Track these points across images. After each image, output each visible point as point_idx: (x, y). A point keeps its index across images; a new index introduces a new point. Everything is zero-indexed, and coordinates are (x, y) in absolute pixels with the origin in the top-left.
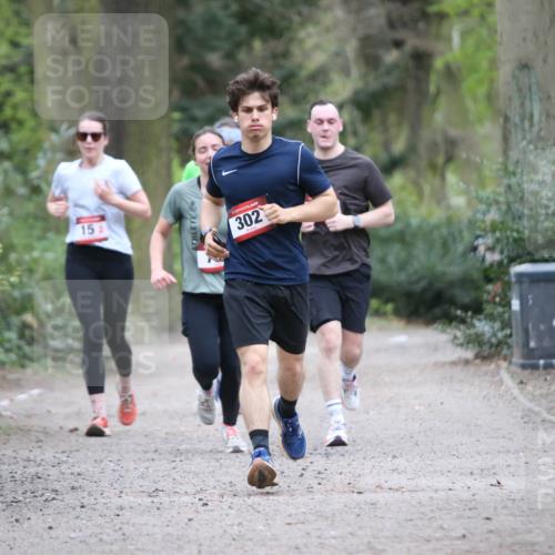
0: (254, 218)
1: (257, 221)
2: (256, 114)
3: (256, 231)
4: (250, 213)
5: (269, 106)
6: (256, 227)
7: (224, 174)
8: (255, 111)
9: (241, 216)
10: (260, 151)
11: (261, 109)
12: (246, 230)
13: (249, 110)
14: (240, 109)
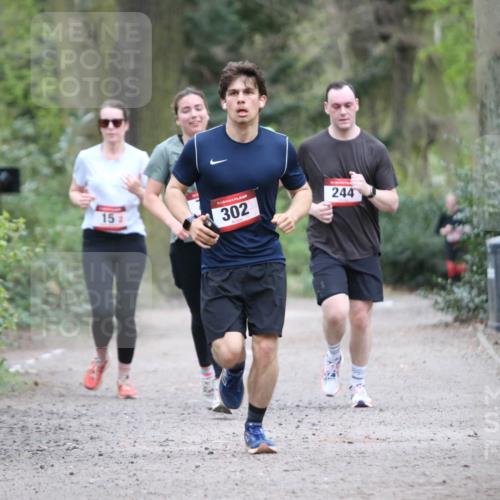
0: (241, 210)
1: (244, 214)
2: (241, 97)
3: (242, 223)
4: (238, 205)
5: (257, 92)
6: (243, 219)
7: (212, 163)
8: (241, 94)
9: (229, 207)
10: (247, 141)
11: (247, 91)
12: (232, 222)
13: (235, 92)
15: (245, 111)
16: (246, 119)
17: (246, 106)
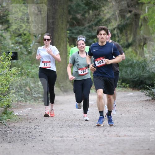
0: (101, 62)
1: (102, 63)
2: (103, 36)
3: (102, 65)
4: (100, 60)
5: (106, 34)
6: (102, 64)
7: (94, 50)
8: (103, 35)
10: (103, 45)
11: (104, 34)
12: (99, 65)
13: (101, 35)
14: (99, 34)
15: (103, 39)
16: (103, 41)
17: (104, 38)
